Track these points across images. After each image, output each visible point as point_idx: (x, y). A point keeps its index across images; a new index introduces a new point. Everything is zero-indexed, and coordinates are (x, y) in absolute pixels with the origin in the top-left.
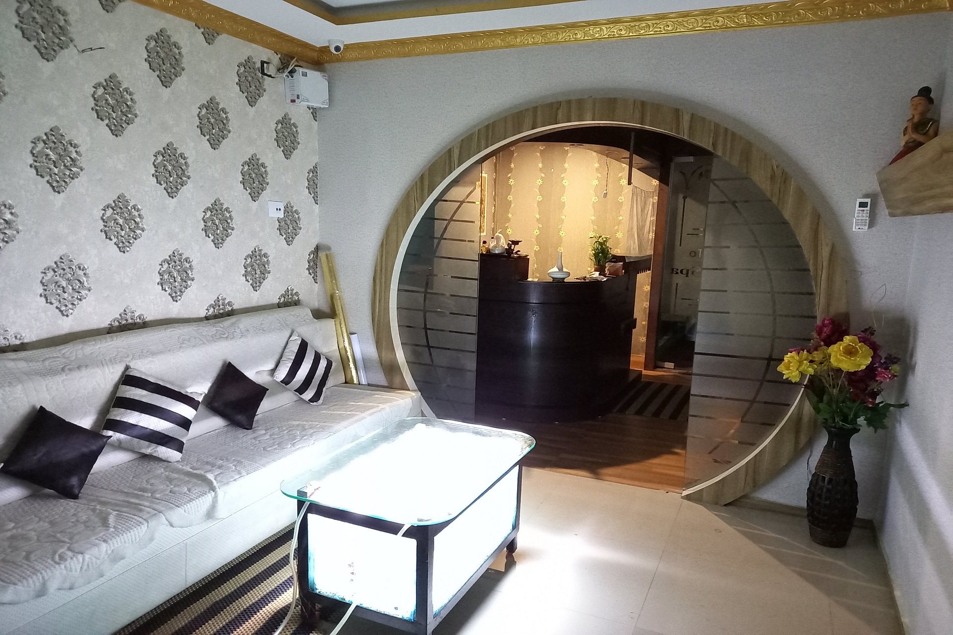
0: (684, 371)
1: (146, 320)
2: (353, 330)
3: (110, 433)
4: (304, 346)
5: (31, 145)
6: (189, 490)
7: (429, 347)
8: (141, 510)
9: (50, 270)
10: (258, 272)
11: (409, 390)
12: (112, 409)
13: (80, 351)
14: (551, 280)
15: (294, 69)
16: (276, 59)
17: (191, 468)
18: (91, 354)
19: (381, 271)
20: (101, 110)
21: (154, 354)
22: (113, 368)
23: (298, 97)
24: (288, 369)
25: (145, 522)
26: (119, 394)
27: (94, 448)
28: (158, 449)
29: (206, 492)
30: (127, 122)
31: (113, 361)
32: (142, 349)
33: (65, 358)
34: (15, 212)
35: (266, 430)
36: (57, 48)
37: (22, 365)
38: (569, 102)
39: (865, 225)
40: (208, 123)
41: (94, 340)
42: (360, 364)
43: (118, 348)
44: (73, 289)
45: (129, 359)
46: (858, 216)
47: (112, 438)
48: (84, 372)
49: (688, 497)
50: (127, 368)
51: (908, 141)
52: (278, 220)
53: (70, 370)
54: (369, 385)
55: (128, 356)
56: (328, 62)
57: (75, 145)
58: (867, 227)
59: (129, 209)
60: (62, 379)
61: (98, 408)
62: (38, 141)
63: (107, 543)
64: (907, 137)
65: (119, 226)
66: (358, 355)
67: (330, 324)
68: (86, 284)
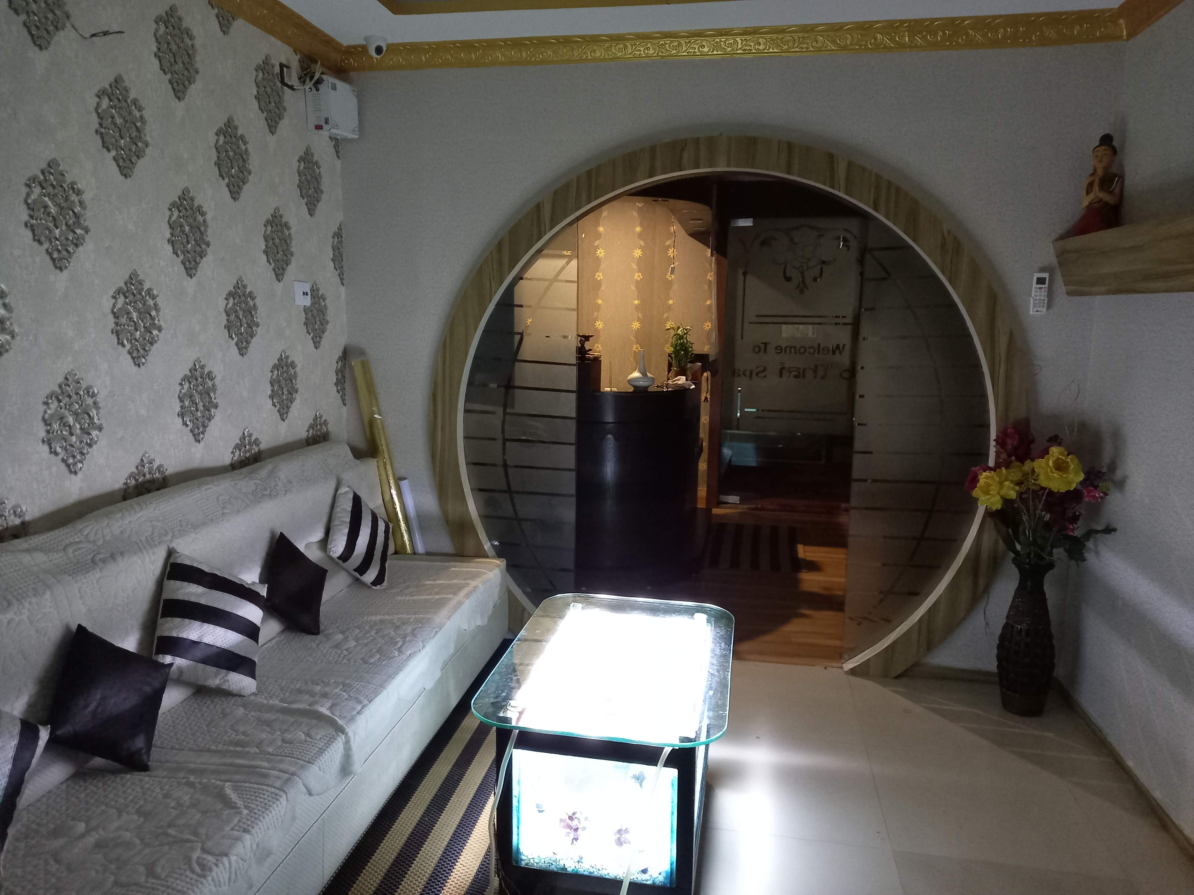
0: (753, 506)
1: (167, 473)
2: (402, 472)
3: (168, 659)
4: (357, 501)
5: (24, 190)
6: (308, 735)
7: (509, 491)
8: (266, 776)
9: (53, 398)
10: (286, 392)
11: (488, 557)
12: (160, 621)
13: (106, 531)
14: (631, 389)
15: (320, 78)
16: (294, 61)
17: (281, 701)
18: (122, 532)
19: (444, 383)
20: (107, 133)
21: (196, 527)
22: (154, 553)
23: (327, 121)
24: (345, 538)
25: (282, 793)
26: (166, 595)
27: (157, 684)
28: (229, 677)
29: (333, 735)
30: (137, 154)
31: (150, 543)
32: (180, 521)
33: (90, 542)
34: (9, 303)
35: (343, 633)
36: (51, 28)
37: (40, 558)
38: (697, 141)
39: (1044, 307)
40: (226, 158)
41: (121, 511)
42: (414, 524)
43: (151, 521)
44: (81, 429)
45: (169, 538)
46: (1036, 296)
47: (174, 666)
48: (122, 564)
49: (853, 672)
50: (171, 553)
51: (1092, 201)
52: (305, 311)
53: (103, 561)
54: (428, 554)
55: (166, 534)
56: (354, 69)
57: (79, 190)
58: (1045, 310)
59: (143, 296)
60: (97, 576)
61: (141, 620)
62: (34, 182)
63: (250, 834)
64: (1092, 196)
65: (133, 323)
66: (412, 511)
67: (372, 465)
68: (96, 421)
